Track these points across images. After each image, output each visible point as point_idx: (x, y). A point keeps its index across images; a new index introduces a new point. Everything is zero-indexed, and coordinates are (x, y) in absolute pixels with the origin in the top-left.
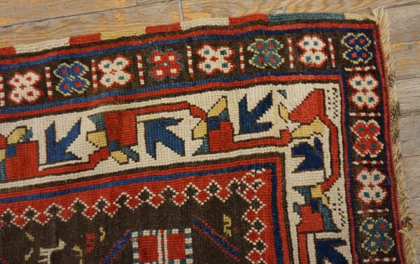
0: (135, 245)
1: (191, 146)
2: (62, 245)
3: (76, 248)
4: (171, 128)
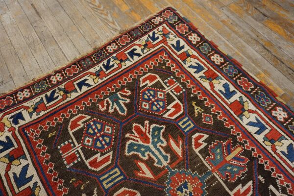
0: (72, 164)
1: (24, 162)
3: (82, 188)
4: (18, 175)
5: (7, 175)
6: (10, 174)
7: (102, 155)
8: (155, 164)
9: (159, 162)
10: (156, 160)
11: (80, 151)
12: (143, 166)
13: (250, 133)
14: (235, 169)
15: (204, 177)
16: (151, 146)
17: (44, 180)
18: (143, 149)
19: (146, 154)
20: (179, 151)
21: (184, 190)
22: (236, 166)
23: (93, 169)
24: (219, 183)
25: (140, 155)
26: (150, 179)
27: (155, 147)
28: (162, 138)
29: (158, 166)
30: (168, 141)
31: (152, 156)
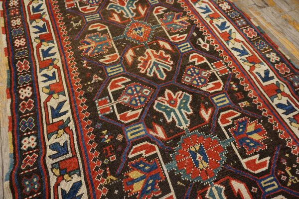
2: (72, 22)
3: (73, 19)
4: (35, 7)
5: (28, 6)
6: (31, 6)
7: (91, 6)
8: (124, 16)
9: (127, 15)
10: (125, 14)
11: (77, 2)
12: (116, 16)
13: (198, 12)
14: (178, 27)
15: (154, 27)
16: (125, 7)
17: (50, 12)
18: (119, 8)
19: (120, 11)
20: (143, 12)
21: (138, 30)
22: (179, 25)
23: (83, 12)
24: (164, 31)
25: (116, 10)
26: (118, 22)
27: (128, 8)
28: (134, 5)
29: (126, 17)
30: (137, 7)
31: (123, 12)
